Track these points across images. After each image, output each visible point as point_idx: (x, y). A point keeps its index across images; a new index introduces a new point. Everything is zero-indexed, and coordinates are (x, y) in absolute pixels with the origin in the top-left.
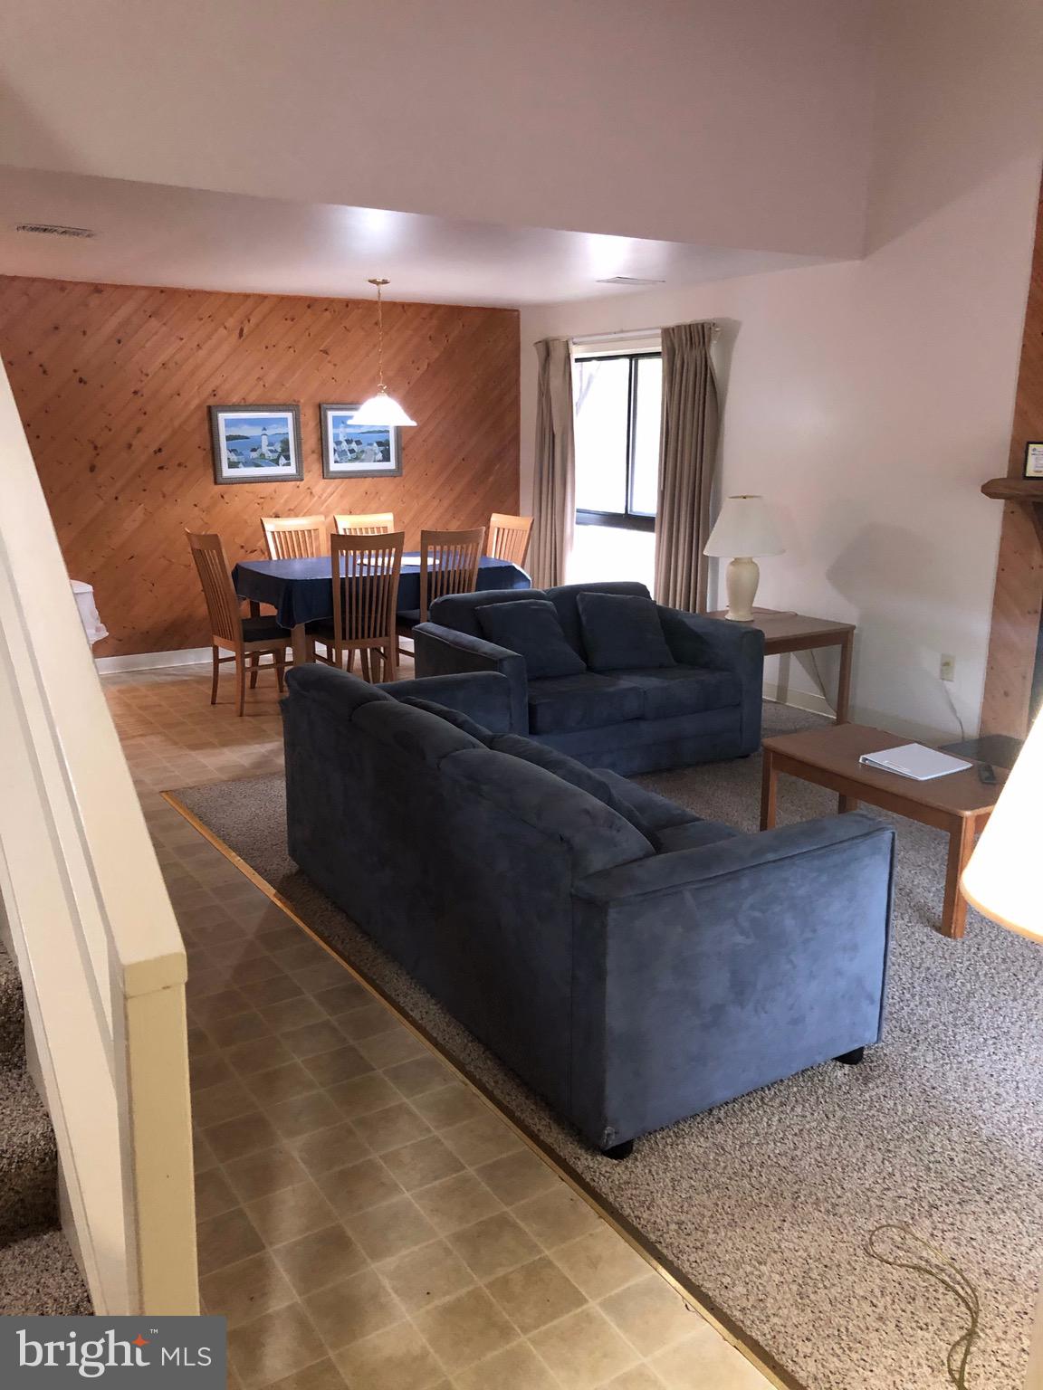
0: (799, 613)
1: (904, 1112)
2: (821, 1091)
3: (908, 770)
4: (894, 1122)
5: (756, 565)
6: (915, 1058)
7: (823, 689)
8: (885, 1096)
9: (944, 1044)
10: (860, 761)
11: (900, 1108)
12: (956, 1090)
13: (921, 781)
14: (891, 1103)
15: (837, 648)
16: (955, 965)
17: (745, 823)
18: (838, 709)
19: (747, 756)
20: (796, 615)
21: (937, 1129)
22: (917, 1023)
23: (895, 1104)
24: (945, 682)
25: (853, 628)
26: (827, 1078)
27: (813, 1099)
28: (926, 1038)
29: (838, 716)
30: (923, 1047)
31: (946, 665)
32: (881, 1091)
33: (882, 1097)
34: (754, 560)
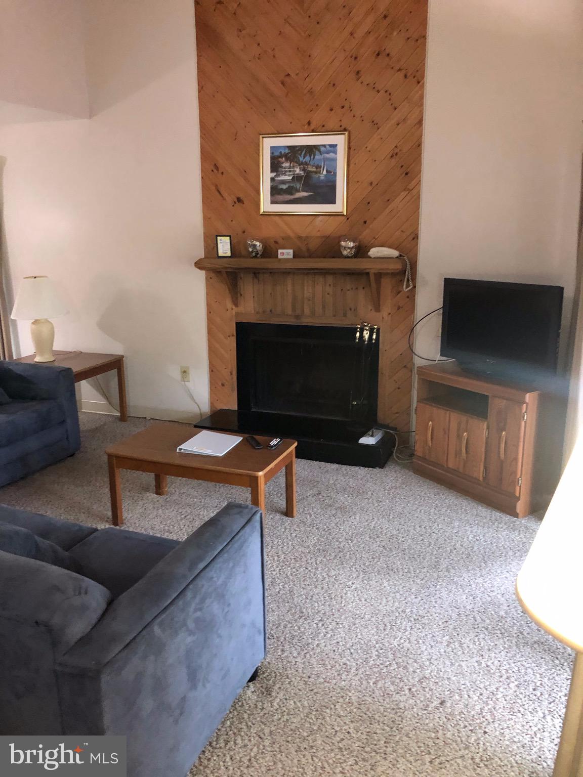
0: (83, 351)
1: (304, 707)
2: (246, 716)
3: (211, 451)
4: (302, 719)
5: (51, 323)
6: (287, 657)
7: (107, 399)
8: (286, 699)
9: (297, 638)
10: (178, 451)
11: (299, 704)
12: (322, 673)
13: (220, 457)
14: (292, 702)
15: (115, 372)
16: (272, 574)
17: (95, 507)
18: (121, 409)
19: (72, 455)
20: (81, 352)
21: (328, 711)
22: (274, 628)
23: (295, 702)
24: (187, 383)
25: (123, 357)
26: (244, 701)
27: (243, 726)
28: (285, 638)
29: (121, 413)
30: (287, 647)
31: (185, 372)
32: (281, 695)
33: (285, 701)
34: (49, 320)
